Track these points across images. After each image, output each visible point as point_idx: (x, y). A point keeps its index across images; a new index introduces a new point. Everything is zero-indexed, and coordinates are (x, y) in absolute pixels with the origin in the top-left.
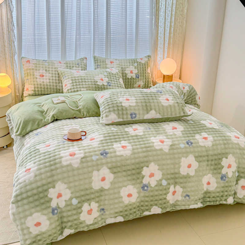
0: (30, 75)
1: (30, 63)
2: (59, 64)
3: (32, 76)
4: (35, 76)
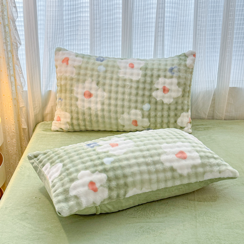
0: (66, 90)
1: (67, 64)
2: (129, 70)
3: (68, 92)
4: (75, 94)
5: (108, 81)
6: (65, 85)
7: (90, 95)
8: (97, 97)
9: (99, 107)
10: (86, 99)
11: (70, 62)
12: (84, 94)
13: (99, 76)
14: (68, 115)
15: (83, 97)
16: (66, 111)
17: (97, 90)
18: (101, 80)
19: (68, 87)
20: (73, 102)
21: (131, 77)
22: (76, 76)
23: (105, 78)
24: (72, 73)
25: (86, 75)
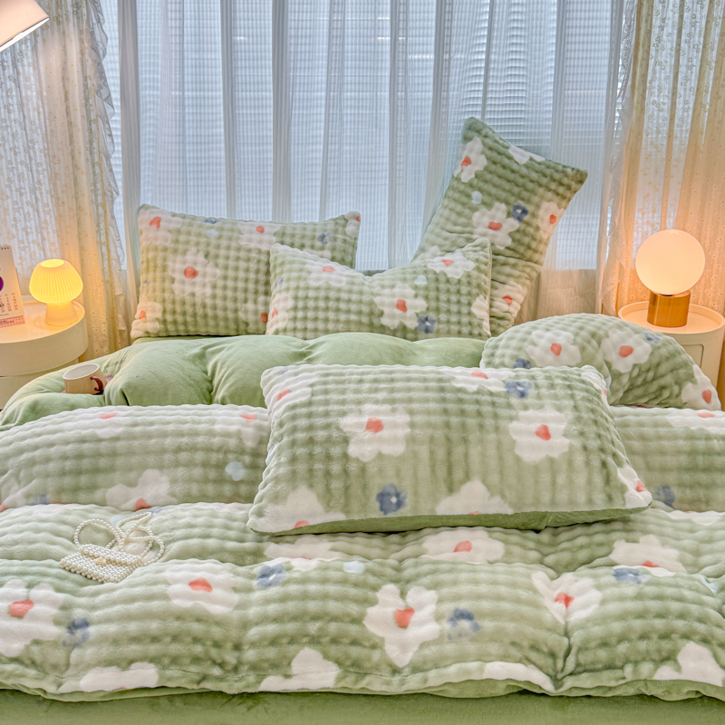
0: (155, 267)
2: (256, 236)
3: (158, 270)
4: (169, 273)
5: (222, 252)
6: (155, 259)
7: (194, 274)
8: (205, 275)
9: (208, 291)
10: (187, 280)
11: (161, 224)
12: (185, 272)
13: (208, 245)
14: (159, 306)
15: (183, 277)
16: (155, 301)
17: (205, 266)
18: (213, 251)
19: (159, 262)
20: (167, 284)
21: (259, 246)
22: (172, 245)
23: (218, 247)
24: (166, 240)
25: (188, 242)
